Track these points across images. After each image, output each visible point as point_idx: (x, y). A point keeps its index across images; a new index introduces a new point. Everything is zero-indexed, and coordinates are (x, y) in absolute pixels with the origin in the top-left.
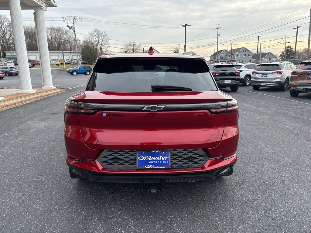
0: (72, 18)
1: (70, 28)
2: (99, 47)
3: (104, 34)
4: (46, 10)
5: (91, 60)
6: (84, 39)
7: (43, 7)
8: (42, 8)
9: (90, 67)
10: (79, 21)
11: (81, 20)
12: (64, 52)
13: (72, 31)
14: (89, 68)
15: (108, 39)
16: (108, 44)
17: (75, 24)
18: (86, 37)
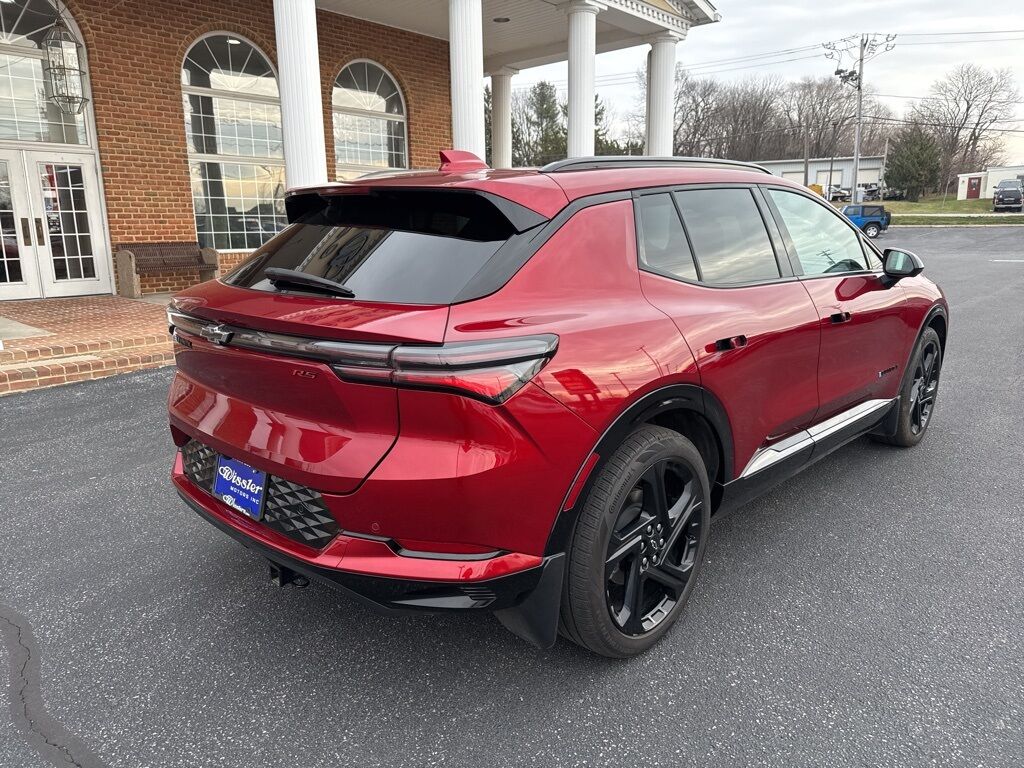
0: (857, 42)
1: (845, 79)
2: (964, 135)
3: (995, 81)
4: (682, 37)
5: (914, 183)
6: (910, 109)
7: (674, 29)
8: (671, 33)
9: (886, 209)
10: (883, 47)
11: (891, 43)
12: (811, 162)
13: (849, 86)
14: (879, 213)
15: (1013, 99)
16: (1009, 119)
17: (864, 61)
18: (918, 103)
